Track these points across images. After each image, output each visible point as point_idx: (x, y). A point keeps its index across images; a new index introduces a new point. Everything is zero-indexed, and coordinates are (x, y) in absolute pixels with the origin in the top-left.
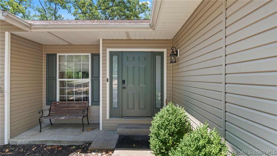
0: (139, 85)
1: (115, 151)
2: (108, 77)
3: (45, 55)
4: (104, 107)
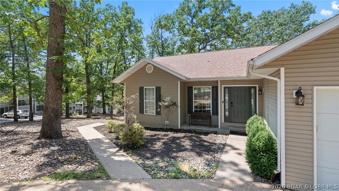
0: (241, 105)
1: (229, 135)
2: (223, 100)
3: (187, 88)
4: (221, 116)
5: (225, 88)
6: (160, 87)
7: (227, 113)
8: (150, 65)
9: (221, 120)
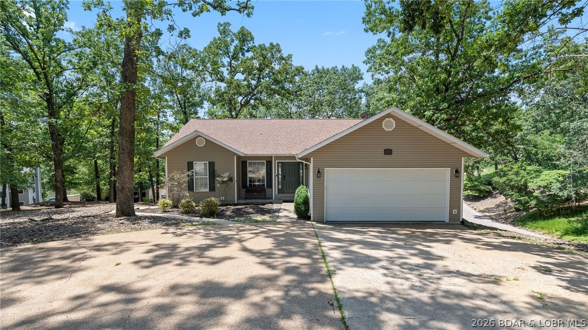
0: (292, 178)
1: (283, 203)
2: (277, 174)
3: (242, 162)
4: (275, 189)
5: (278, 163)
6: (214, 162)
7: (280, 187)
8: (202, 138)
9: (275, 192)
